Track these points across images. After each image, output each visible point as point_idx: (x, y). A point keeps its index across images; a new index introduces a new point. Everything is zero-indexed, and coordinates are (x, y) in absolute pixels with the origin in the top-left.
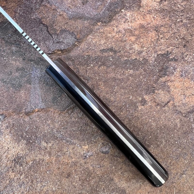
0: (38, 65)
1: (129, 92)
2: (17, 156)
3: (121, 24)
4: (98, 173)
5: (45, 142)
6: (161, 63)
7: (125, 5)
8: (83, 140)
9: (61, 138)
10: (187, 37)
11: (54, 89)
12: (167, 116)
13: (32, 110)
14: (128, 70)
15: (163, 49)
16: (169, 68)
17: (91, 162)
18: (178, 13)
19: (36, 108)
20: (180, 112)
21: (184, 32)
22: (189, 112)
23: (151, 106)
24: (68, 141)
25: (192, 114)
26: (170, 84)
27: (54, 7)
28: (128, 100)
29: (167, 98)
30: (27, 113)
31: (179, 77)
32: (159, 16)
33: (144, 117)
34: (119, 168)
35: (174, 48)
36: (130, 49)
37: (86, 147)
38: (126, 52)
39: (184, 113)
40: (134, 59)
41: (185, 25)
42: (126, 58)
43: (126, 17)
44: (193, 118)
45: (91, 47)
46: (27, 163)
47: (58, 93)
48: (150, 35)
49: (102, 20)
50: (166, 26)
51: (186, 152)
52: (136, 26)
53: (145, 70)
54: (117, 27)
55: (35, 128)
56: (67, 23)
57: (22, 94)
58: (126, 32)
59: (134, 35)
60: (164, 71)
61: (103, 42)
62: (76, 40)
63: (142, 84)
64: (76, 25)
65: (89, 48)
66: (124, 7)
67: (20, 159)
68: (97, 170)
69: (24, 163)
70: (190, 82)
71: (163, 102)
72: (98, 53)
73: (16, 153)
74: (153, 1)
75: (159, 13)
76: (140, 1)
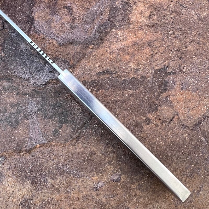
0: (33, 98)
1: (132, 113)
2: (23, 199)
3: (113, 44)
4: (112, 204)
5: (52, 179)
6: (160, 79)
7: (115, 25)
8: (92, 171)
9: (68, 172)
10: (181, 48)
11: (54, 121)
12: (174, 132)
13: (33, 146)
14: (127, 91)
15: (159, 64)
16: (169, 82)
17: (103, 193)
18: (169, 26)
19: (37, 144)
20: (187, 126)
21: (177, 44)
22: (195, 125)
23: (156, 124)
24: (75, 175)
25: (199, 127)
26: (173, 99)
27: (42, 36)
28: (132, 121)
29: (171, 114)
30: (29, 151)
31: (180, 90)
32: (150, 31)
33: (151, 137)
34: (134, 195)
35: (170, 61)
36: (126, 68)
37: (95, 178)
38: (123, 71)
39: (191, 127)
40: (131, 78)
41: (177, 37)
42: (124, 78)
43: (117, 37)
44: (200, 130)
45: (86, 72)
46: (35, 205)
47: (58, 124)
48: (144, 51)
49: (93, 43)
50: (159, 40)
51: (199, 167)
52: (129, 44)
53: (144, 88)
54: (109, 47)
55: (38, 166)
56: (58, 50)
57: (21, 131)
58: (120, 51)
59: (128, 54)
60: (164, 86)
61: (97, 65)
62: (70, 67)
63: (144, 102)
64: (67, 51)
65: (84, 73)
66: (113, 26)
67: (27, 201)
68: (111, 201)
69: (32, 205)
70: (192, 94)
71: (168, 118)
72: (95, 77)
73: (22, 196)
74: (142, 16)
75: (150, 28)
76: (129, 19)
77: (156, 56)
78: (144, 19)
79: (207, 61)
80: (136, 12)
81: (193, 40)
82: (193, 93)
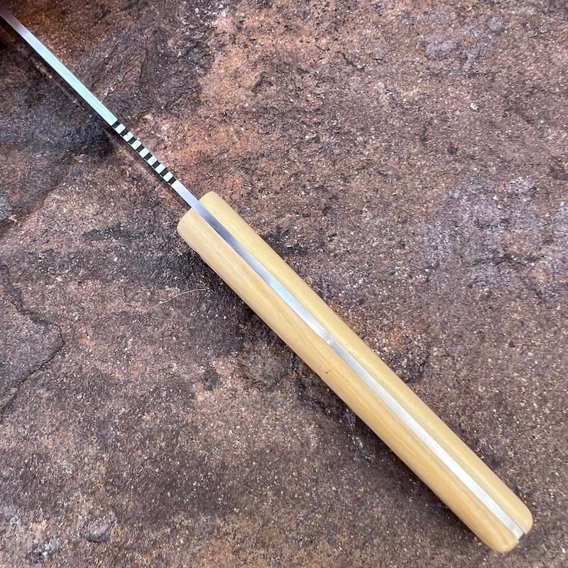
1: (168, 353)
7: (154, 102)
8: (33, 506)
10: (332, 183)
12: (278, 417)
14: (164, 289)
15: (265, 221)
18: (306, 117)
21: (324, 169)
23: (232, 390)
28: (165, 376)
32: (253, 126)
35: (298, 216)
37: (40, 527)
39: (329, 406)
40: (181, 254)
41: (326, 150)
43: (159, 136)
45: (56, 228)
49: (86, 149)
50: (274, 155)
52: (187, 160)
53: (214, 286)
54: (132, 164)
61: (90, 210)
62: (10, 208)
63: (206, 326)
65: (51, 228)
66: (150, 106)
72: (79, 244)
74: (237, 85)
75: (253, 118)
76: (199, 89)
77: (260, 198)
78: (241, 94)
79: (401, 226)
80: (222, 71)
81: (369, 163)
82: (348, 310)
